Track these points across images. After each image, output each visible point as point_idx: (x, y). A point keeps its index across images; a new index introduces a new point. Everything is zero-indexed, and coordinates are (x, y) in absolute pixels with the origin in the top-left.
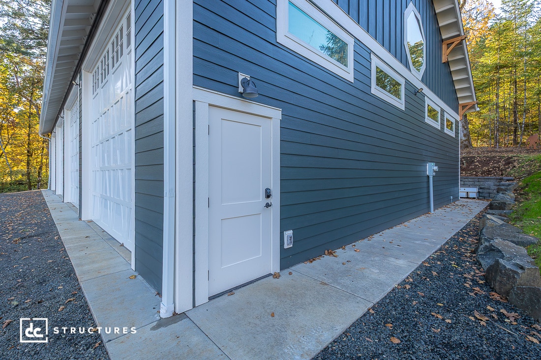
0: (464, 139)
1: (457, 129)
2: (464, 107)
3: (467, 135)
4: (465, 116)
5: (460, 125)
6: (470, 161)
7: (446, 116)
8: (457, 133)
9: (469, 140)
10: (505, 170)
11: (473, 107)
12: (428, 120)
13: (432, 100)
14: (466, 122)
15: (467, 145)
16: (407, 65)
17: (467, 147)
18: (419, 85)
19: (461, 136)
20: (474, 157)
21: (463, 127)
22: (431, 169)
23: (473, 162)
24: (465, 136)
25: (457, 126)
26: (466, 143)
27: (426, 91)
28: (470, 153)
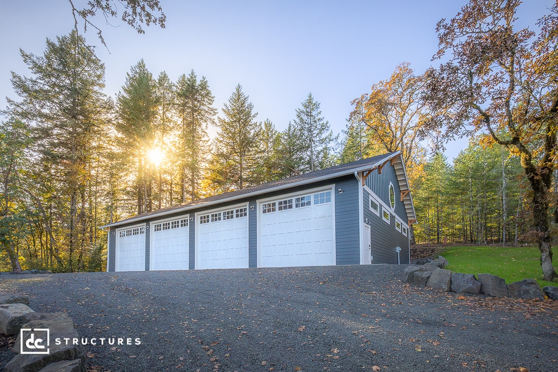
0: (411, 239)
1: (408, 233)
2: (411, 221)
3: (413, 237)
4: (412, 225)
5: (409, 230)
6: (414, 251)
7: (403, 226)
8: (408, 235)
9: (414, 240)
10: (431, 255)
11: (415, 222)
12: (397, 228)
13: (398, 220)
14: (412, 229)
15: (413, 243)
16: (390, 207)
17: (413, 244)
18: (394, 214)
19: (410, 237)
20: (416, 249)
21: (411, 232)
22: (398, 249)
23: (416, 251)
24: (412, 237)
25: (408, 231)
26: (412, 241)
27: (397, 216)
28: (414, 247)
